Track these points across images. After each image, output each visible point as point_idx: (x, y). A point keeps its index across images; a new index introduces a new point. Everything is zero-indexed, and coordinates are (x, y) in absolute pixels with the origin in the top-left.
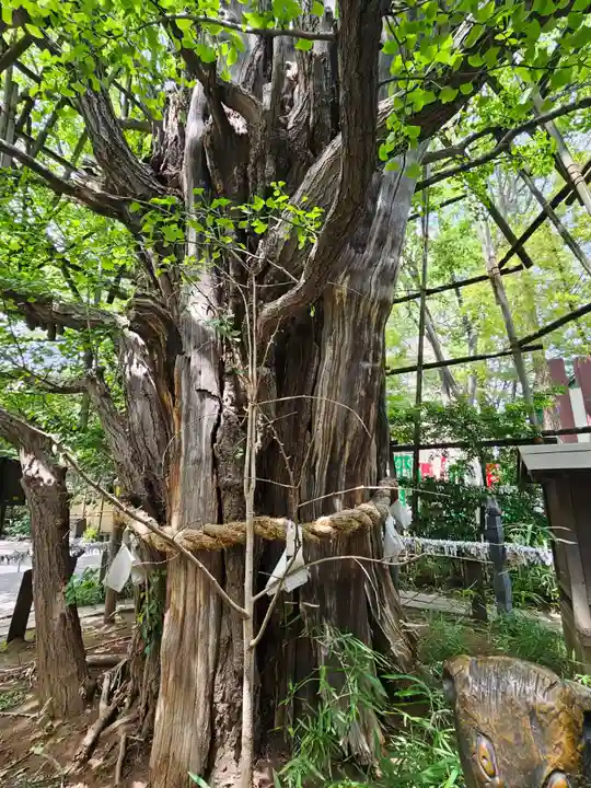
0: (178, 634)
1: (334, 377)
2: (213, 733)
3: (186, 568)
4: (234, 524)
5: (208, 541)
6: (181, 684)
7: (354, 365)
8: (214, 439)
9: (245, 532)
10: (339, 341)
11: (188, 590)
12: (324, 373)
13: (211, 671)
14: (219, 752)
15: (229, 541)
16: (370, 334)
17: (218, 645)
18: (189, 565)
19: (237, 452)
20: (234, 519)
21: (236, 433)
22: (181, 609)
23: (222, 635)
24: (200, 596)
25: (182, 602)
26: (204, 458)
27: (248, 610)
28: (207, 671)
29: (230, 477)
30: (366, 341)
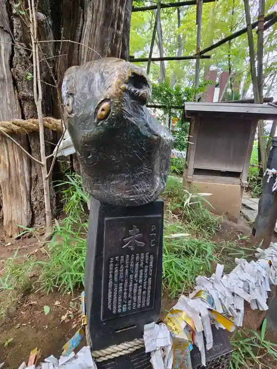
0: (8, 174)
1: (92, 36)
2: (33, 212)
3: (7, 143)
4: (31, 120)
5: (16, 128)
6: (13, 194)
7: (105, 29)
8: (11, 66)
9: (38, 125)
10: (96, 8)
11: (10, 154)
12: (86, 32)
13: (28, 189)
14: (37, 219)
15: (29, 129)
16: (116, 6)
17: (31, 179)
18: (8, 142)
19: (27, 75)
20: (31, 117)
21: (26, 63)
22: (7, 163)
23: (33, 175)
24: (17, 157)
25: (7, 160)
26: (6, 78)
27: (44, 162)
28: (26, 189)
29: (25, 91)
30: (114, 11)
